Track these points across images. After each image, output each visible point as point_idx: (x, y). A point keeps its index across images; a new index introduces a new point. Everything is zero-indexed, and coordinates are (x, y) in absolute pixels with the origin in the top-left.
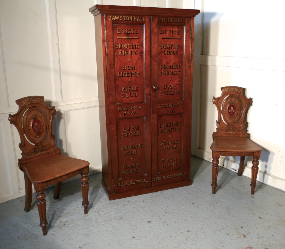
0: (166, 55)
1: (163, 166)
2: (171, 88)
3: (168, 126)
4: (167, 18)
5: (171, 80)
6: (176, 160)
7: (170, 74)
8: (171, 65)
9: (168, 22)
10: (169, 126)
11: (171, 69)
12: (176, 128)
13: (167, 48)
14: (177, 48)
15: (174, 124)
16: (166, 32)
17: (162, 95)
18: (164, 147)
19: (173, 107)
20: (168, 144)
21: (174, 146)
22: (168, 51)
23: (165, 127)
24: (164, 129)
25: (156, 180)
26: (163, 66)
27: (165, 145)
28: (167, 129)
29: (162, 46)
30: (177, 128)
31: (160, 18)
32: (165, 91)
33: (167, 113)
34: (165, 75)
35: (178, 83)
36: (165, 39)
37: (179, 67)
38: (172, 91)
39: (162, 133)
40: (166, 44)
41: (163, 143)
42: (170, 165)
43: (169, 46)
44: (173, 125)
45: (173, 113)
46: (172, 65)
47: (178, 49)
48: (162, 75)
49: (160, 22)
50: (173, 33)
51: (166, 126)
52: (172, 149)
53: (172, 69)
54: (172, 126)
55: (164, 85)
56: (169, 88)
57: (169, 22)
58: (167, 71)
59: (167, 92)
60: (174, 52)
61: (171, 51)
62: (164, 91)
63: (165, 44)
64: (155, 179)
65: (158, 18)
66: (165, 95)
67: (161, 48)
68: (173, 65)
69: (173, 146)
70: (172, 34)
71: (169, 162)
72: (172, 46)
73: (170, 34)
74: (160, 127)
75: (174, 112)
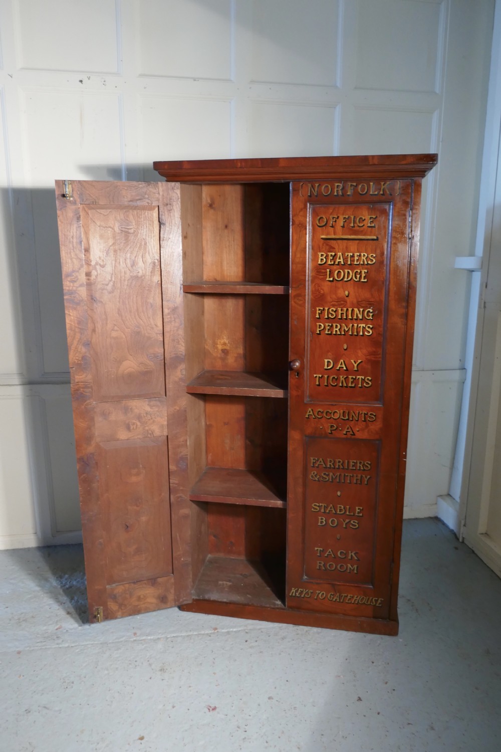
0: (333, 281)
1: (320, 566)
2: (347, 370)
3: (334, 468)
4: (337, 184)
5: (345, 348)
6: (356, 558)
7: (343, 333)
8: (347, 310)
9: (340, 193)
10: (339, 468)
11: (346, 319)
12: (359, 476)
13: (337, 263)
14: (368, 264)
15: (352, 464)
16: (335, 221)
17: (319, 385)
18: (322, 519)
19: (348, 419)
20: (334, 512)
21: (352, 522)
22: (339, 272)
23: (326, 468)
24: (325, 474)
25: (297, 594)
26: (324, 309)
27: (325, 512)
28: (331, 474)
29: (323, 258)
30: (362, 476)
31: (317, 185)
32: (328, 377)
33: (331, 433)
34: (331, 334)
35: (367, 357)
36: (332, 241)
37: (373, 316)
38: (350, 377)
39: (319, 481)
40: (333, 254)
41: (319, 506)
42: (338, 567)
43: (342, 260)
44: (351, 468)
45: (349, 436)
46: (350, 310)
47: (369, 266)
48: (319, 334)
49: (317, 196)
50: (355, 225)
51: (329, 466)
52: (346, 528)
53: (352, 319)
54: (348, 469)
55: (326, 361)
56: (339, 370)
57: (343, 195)
58: (334, 325)
59: (334, 378)
60: (358, 276)
61: (348, 273)
62: (326, 376)
63: (330, 254)
64: (293, 590)
65: (310, 185)
66: (327, 386)
67: (320, 262)
68: (353, 310)
69: (347, 521)
70: (354, 227)
71: (335, 558)
72: (352, 259)
73: (345, 226)
74: (313, 467)
75: (351, 433)
